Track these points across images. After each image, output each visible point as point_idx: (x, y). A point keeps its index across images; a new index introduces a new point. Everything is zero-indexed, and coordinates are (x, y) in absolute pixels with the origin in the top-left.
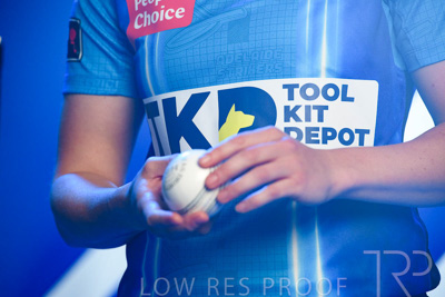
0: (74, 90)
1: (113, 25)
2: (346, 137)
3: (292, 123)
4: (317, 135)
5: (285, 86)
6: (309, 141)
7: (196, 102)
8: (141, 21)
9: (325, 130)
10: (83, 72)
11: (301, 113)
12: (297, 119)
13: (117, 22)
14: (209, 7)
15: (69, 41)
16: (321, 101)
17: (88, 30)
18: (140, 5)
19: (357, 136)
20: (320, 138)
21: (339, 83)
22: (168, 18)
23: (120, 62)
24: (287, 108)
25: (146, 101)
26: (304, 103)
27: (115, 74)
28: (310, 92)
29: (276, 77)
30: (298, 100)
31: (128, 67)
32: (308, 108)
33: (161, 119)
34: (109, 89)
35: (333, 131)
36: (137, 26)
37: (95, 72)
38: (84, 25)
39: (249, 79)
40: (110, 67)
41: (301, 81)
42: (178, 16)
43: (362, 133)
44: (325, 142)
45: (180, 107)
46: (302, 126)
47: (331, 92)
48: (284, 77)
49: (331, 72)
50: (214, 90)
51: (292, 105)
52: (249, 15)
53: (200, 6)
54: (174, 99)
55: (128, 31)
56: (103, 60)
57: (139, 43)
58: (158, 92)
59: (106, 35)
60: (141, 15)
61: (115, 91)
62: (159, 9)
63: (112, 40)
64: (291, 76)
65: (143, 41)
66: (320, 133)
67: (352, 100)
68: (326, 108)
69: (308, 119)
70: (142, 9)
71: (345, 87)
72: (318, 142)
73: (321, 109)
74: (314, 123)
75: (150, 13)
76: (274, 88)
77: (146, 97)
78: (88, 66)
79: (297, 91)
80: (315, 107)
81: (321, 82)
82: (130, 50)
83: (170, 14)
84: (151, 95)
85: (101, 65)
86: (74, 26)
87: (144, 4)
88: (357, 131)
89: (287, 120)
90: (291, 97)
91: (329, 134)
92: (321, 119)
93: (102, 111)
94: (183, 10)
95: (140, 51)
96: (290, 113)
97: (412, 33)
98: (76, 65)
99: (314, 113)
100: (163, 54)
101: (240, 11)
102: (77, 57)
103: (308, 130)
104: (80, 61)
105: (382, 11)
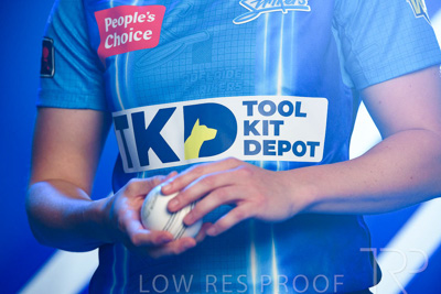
0: (47, 104)
1: (83, 45)
2: (300, 149)
3: (252, 137)
4: (273, 148)
5: (244, 103)
6: (266, 153)
8: (111, 42)
9: (281, 143)
10: (56, 88)
11: (259, 127)
12: (256, 133)
13: (88, 42)
14: (174, 30)
15: (43, 58)
16: (277, 116)
17: (61, 49)
18: (110, 27)
19: (308, 148)
20: (276, 150)
21: (293, 100)
22: (137, 39)
23: (90, 79)
24: (246, 123)
25: (115, 114)
26: (262, 118)
27: (84, 89)
28: (267, 108)
29: (237, 95)
30: (257, 115)
31: (96, 83)
32: (265, 123)
33: (130, 132)
34: (79, 103)
35: (288, 143)
36: (107, 46)
37: (67, 88)
38: (56, 44)
39: (212, 96)
40: (80, 83)
41: (260, 99)
42: (146, 38)
43: (313, 145)
44: (280, 154)
45: (148, 121)
46: (261, 139)
47: (286, 109)
48: (244, 94)
49: (286, 91)
50: (180, 106)
51: (251, 120)
52: (212, 37)
53: (166, 29)
54: (143, 113)
55: (99, 51)
56: (74, 77)
57: (109, 62)
59: (77, 53)
60: (111, 36)
61: (85, 105)
62: (128, 31)
63: (82, 58)
64: (250, 94)
65: (114, 60)
66: (276, 146)
67: (304, 115)
68: (282, 123)
69: (266, 133)
70: (112, 30)
71: (298, 104)
72: (274, 154)
73: (278, 124)
74: (271, 136)
75: (120, 34)
76: (234, 104)
77: (115, 111)
78: (60, 82)
79: (255, 107)
80: (272, 122)
81: (277, 99)
82: (101, 67)
83: (138, 36)
84: (120, 109)
85: (72, 80)
86: (47, 45)
87: (114, 26)
88: (309, 143)
89: (246, 133)
90: (250, 113)
91: (284, 146)
92: (277, 133)
93: (73, 124)
94: (151, 33)
95: (110, 68)
96: (249, 128)
97: (361, 55)
98: (49, 81)
99: (271, 128)
100: (132, 71)
101: (203, 34)
102: (50, 73)
103: (266, 142)
104: (52, 77)
105: (331, 36)
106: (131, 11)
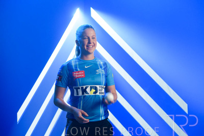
7: (86, 88)
30: (101, 88)
50: (89, 86)
52: (94, 77)
54: (83, 87)
58: (80, 86)
65: (77, 79)
76: (98, 86)
106: (79, 72)
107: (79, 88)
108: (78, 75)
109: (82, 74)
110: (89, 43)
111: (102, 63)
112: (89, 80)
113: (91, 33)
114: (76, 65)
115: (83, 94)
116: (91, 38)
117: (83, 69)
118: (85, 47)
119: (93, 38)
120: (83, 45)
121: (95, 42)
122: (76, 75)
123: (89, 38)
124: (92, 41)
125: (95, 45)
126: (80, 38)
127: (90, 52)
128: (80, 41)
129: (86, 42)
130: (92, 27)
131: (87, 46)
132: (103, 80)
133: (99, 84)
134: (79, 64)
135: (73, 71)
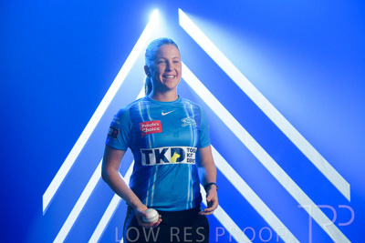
7: (164, 151)
50: (170, 148)
52: (178, 131)
76: (185, 148)
95: (146, 137)
106: (150, 123)
107: (151, 152)
108: (149, 128)
109: (157, 126)
110: (168, 70)
111: (191, 107)
112: (169, 137)
113: (170, 53)
114: (145, 110)
115: (158, 161)
116: (171, 62)
117: (158, 117)
118: (161, 78)
119: (175, 62)
120: (158, 74)
121: (178, 69)
122: (146, 128)
123: (167, 62)
124: (172, 66)
125: (178, 74)
126: (153, 63)
127: (170, 86)
128: (152, 67)
129: (163, 68)
130: (172, 43)
131: (164, 76)
132: (194, 137)
133: (187, 144)
134: (151, 109)
135: (141, 121)
